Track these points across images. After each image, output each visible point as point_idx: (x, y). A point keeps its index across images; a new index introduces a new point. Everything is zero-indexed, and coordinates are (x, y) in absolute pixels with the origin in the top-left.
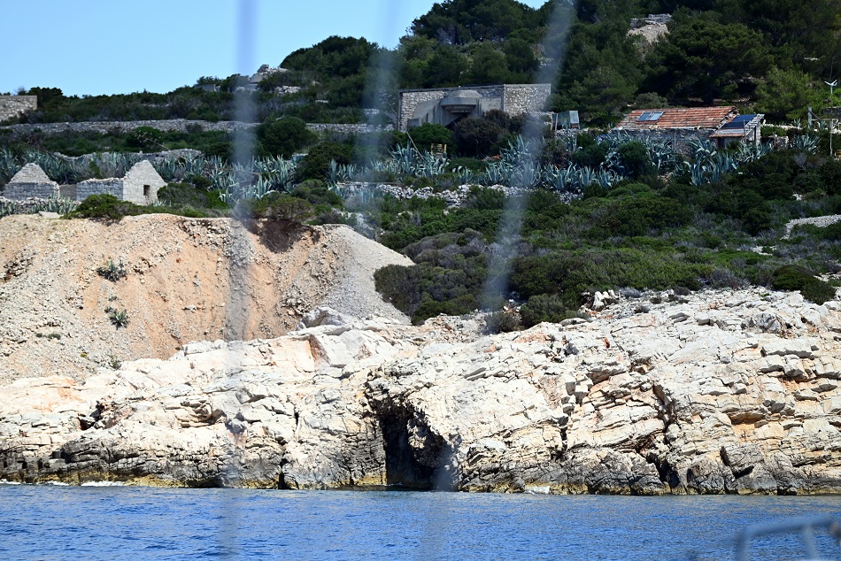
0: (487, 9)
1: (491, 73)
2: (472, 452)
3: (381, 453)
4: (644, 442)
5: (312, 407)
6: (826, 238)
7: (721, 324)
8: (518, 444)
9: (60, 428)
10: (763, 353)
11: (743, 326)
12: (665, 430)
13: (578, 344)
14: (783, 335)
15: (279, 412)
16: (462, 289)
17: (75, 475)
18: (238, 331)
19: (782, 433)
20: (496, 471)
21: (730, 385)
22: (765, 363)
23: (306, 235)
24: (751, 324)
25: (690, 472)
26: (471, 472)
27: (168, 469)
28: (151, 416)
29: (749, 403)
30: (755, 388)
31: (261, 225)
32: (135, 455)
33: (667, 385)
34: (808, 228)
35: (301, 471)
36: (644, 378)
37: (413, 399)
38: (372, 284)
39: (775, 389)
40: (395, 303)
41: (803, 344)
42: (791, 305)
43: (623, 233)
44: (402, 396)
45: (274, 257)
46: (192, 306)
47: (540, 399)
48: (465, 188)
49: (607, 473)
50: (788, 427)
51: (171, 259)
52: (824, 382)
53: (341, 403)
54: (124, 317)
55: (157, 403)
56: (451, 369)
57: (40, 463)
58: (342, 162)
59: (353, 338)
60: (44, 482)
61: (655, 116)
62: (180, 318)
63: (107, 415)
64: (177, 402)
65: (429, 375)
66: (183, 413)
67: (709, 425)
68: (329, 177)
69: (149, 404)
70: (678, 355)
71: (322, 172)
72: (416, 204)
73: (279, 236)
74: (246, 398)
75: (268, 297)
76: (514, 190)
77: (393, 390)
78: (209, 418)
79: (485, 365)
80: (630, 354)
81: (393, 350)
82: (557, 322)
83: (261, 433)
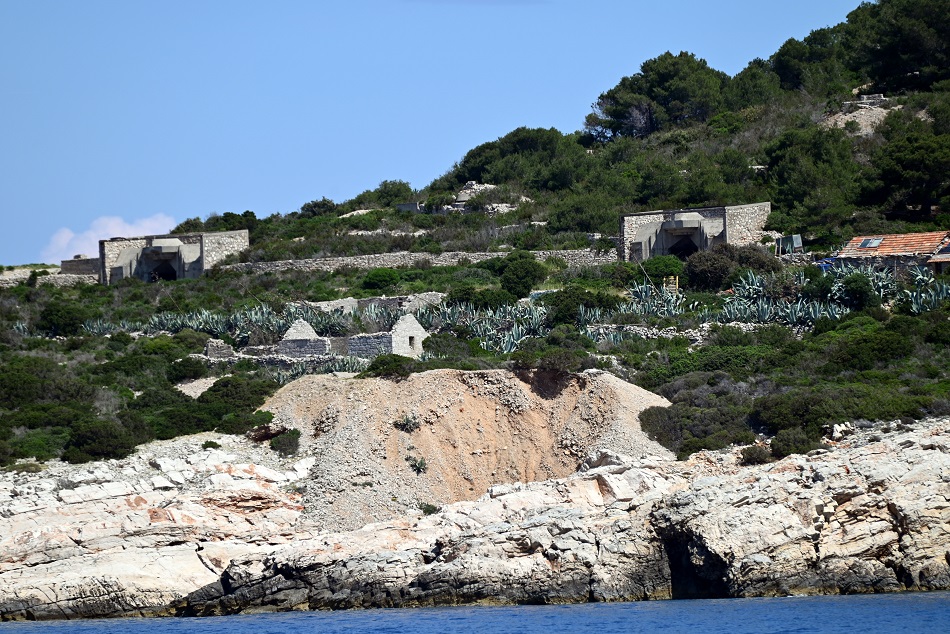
2: (744, 566)
3: (667, 571)
4: (884, 550)
5: (609, 535)
7: (942, 448)
8: (781, 558)
9: (409, 563)
12: (900, 540)
13: (823, 472)
15: (584, 541)
16: (717, 426)
17: (431, 600)
18: (522, 471)
20: (764, 580)
23: (573, 382)
25: (921, 574)
26: (744, 582)
27: (502, 591)
28: (484, 549)
31: (531, 375)
32: (476, 582)
33: (899, 502)
35: (606, 588)
36: (880, 498)
37: (692, 524)
38: (638, 425)
40: (659, 441)
43: (853, 367)
44: (683, 523)
45: (546, 403)
46: (478, 451)
47: (795, 520)
48: (707, 326)
49: (854, 578)
51: (455, 409)
53: (632, 532)
54: (422, 464)
55: (486, 539)
56: (720, 499)
57: (402, 591)
58: (589, 306)
59: (633, 476)
60: (409, 606)
61: (875, 242)
62: (470, 462)
63: (446, 551)
64: (503, 537)
65: (703, 505)
66: (508, 546)
67: (935, 534)
68: (579, 321)
69: (481, 540)
70: (907, 476)
71: (572, 317)
72: (662, 343)
73: (549, 383)
74: (556, 531)
75: (545, 439)
76: (751, 326)
77: (675, 518)
78: (529, 549)
79: (748, 493)
80: (867, 477)
81: (668, 484)
82: (804, 453)
83: (572, 559)
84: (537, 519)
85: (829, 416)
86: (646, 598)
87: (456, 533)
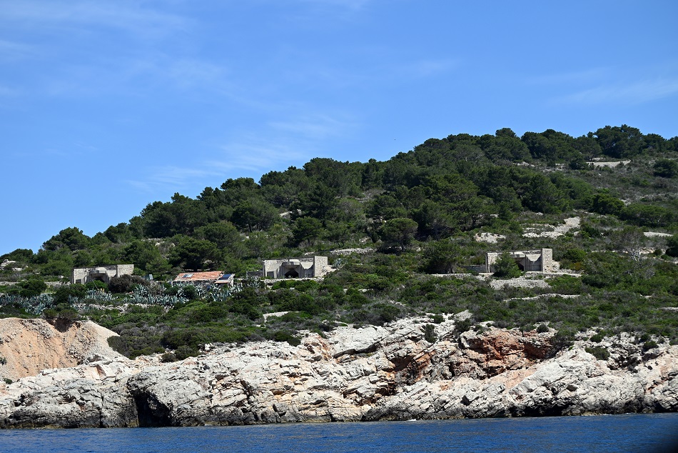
0: (75, 238)
1: (105, 261)
2: (179, 410)
3: (136, 412)
4: (240, 403)
5: (108, 394)
6: (283, 321)
7: (259, 356)
8: (196, 406)
9: (7, 406)
10: (281, 366)
11: (268, 356)
12: (248, 398)
13: (209, 365)
14: (285, 359)
15: (96, 397)
16: (146, 345)
17: (21, 425)
18: (51, 364)
19: (291, 398)
20: (189, 417)
21: (271, 379)
22: (282, 370)
23: (74, 325)
24: (272, 355)
25: (262, 415)
26: (179, 418)
27: (57, 421)
28: (47, 399)
29: (278, 386)
30: (280, 380)
31: (54, 321)
32: (44, 416)
33: (247, 380)
34: (274, 317)
35: (109, 420)
36: (237, 378)
37: (149, 389)
38: (107, 344)
39: (288, 381)
40: (118, 351)
41: (294, 362)
42: (284, 347)
43: (202, 321)
44: (144, 388)
45: (61, 334)
46: (30, 355)
47: (199, 387)
48: (126, 305)
49: (235, 417)
50: (292, 396)
51: (19, 336)
52: (304, 377)
53: (119, 392)
54: (5, 360)
55: (48, 394)
56: (162, 377)
57: (5, 420)
58: (73, 296)
59: (114, 366)
60: (9, 428)
61: (190, 275)
62: (26, 360)
63: (27, 400)
64: (56, 393)
65: (154, 379)
66: (59, 398)
67: (265, 396)
68: (69, 302)
69: (45, 395)
70: (246, 368)
71: (66, 300)
72: (107, 311)
73: (62, 325)
74: (82, 391)
75: (61, 350)
76: (146, 305)
77: (140, 386)
78: (69, 400)
79: (175, 374)
80: (228, 368)
81: (130, 370)
82: (196, 356)
83: (91, 405)
84: (72, 385)
85: (201, 340)
86: (126, 426)
87: (31, 392)
